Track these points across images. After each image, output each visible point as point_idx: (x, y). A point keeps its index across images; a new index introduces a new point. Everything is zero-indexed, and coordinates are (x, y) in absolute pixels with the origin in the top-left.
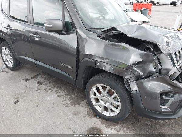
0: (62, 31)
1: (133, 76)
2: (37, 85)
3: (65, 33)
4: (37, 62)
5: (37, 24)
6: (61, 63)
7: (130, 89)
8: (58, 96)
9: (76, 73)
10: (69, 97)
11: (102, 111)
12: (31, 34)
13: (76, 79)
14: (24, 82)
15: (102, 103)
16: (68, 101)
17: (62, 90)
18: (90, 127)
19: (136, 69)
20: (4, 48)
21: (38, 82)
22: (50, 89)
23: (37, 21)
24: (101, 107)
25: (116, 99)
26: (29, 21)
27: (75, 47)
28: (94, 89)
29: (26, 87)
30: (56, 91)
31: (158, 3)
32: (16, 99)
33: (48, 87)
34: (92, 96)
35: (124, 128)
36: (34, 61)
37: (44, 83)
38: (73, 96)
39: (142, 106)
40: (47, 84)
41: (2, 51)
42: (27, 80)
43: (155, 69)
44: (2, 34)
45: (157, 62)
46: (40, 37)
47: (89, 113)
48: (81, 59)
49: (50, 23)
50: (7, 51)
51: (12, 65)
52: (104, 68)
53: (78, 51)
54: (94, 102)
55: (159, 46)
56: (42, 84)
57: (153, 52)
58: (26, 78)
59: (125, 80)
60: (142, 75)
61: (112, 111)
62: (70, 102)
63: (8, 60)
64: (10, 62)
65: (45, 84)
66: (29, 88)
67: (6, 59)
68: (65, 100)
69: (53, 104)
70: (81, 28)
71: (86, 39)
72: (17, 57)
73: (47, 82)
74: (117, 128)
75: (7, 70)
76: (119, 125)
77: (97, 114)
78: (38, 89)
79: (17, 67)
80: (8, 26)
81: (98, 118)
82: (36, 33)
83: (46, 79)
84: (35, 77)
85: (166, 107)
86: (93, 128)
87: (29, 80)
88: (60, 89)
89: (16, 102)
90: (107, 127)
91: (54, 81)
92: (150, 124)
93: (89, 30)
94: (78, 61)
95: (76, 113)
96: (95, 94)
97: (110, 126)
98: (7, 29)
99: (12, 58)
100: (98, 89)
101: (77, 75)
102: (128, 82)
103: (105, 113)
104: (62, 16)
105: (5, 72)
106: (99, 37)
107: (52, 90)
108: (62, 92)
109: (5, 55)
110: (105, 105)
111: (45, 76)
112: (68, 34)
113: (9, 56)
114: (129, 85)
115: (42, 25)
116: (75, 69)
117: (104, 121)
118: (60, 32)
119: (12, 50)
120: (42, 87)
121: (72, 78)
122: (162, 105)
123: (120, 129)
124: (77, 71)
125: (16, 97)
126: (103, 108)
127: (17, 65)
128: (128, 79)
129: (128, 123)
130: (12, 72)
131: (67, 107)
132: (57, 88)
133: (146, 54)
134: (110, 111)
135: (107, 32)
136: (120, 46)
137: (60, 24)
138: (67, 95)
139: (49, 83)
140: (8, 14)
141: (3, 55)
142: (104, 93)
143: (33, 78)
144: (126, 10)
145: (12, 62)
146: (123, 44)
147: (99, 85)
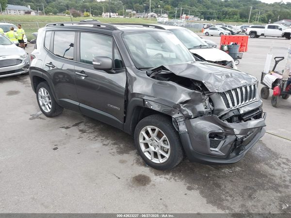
0: (111, 69)
1: (181, 115)
2: (79, 133)
3: (114, 71)
4: (82, 105)
5: (83, 61)
6: (109, 105)
7: (178, 129)
8: (104, 145)
9: (124, 115)
10: (116, 146)
11: (151, 158)
12: (76, 73)
13: (124, 122)
14: (64, 130)
15: (152, 148)
16: (115, 150)
17: (108, 139)
18: (137, 175)
19: (184, 108)
20: (42, 90)
21: (80, 131)
22: (95, 138)
23: (85, 59)
24: (150, 154)
25: (166, 142)
26: (75, 59)
27: (124, 86)
28: (143, 133)
29: (66, 134)
30: (102, 140)
31: (263, 35)
32: (55, 145)
33: (92, 136)
34: (141, 140)
35: (175, 177)
36: (77, 104)
37: (88, 131)
38: (122, 145)
39: (191, 148)
40: (91, 133)
41: (40, 93)
42: (67, 128)
43: (206, 108)
44: (41, 73)
45: (207, 102)
46: (86, 75)
47: (138, 162)
48: (129, 99)
49: (98, 61)
50: (46, 93)
51: (49, 110)
52: (151, 107)
53: (127, 90)
54: (143, 148)
55: (205, 85)
56: (85, 132)
57: (201, 91)
58: (65, 126)
59: (173, 119)
60: (192, 116)
61: (163, 157)
62: (118, 152)
63: (46, 104)
64: (47, 106)
65: (89, 133)
66: (70, 136)
67: (43, 103)
68: (112, 149)
69: (98, 152)
70: (131, 67)
71: (135, 78)
72: (57, 99)
73: (91, 130)
74: (167, 176)
75: (43, 116)
76: (171, 174)
77: (147, 163)
78: (80, 137)
79: (55, 113)
80: (51, 63)
81: (148, 167)
82: (82, 72)
83: (91, 128)
84: (76, 125)
85: (217, 149)
86: (140, 176)
87: (70, 128)
88: (107, 138)
89: (55, 149)
90: (156, 175)
91: (100, 130)
92: (207, 175)
93: (139, 69)
94: (126, 102)
95: (122, 162)
96: (144, 139)
97: (159, 175)
98: (49, 67)
99: (51, 101)
100: (147, 133)
101: (125, 118)
102: (176, 122)
103: (155, 161)
104: (111, 54)
105: (41, 118)
106: (149, 75)
107: (96, 138)
108: (108, 141)
109: (42, 98)
110: (155, 151)
111: (88, 124)
112: (117, 73)
113: (47, 99)
114: (178, 125)
115: (90, 63)
116: (123, 110)
117: (153, 170)
118: (108, 71)
119: (52, 91)
120: (85, 135)
121: (119, 121)
122: (212, 147)
123: (171, 178)
124: (125, 113)
125: (56, 144)
126: (152, 153)
127: (55, 109)
128: (176, 119)
129: (181, 173)
130: (49, 119)
131: (113, 155)
132: (103, 136)
133: (194, 92)
134: (159, 157)
135: (157, 71)
136: (166, 84)
137: (109, 62)
138: (114, 144)
139: (94, 132)
140: (51, 50)
141: (40, 98)
142: (154, 135)
143: (74, 126)
144: (201, 45)
145: (50, 107)
146: (171, 83)
147: (148, 126)
